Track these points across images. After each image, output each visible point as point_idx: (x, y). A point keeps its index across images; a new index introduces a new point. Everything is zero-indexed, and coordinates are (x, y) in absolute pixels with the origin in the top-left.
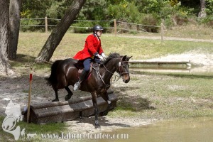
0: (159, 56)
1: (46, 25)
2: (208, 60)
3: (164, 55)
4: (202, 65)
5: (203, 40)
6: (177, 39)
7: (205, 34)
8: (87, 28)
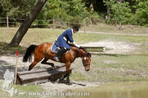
0: (83, 43)
1: (8, 22)
2: (116, 46)
3: (87, 42)
4: (112, 49)
5: (110, 34)
6: (93, 32)
7: (111, 29)
8: (35, 25)
